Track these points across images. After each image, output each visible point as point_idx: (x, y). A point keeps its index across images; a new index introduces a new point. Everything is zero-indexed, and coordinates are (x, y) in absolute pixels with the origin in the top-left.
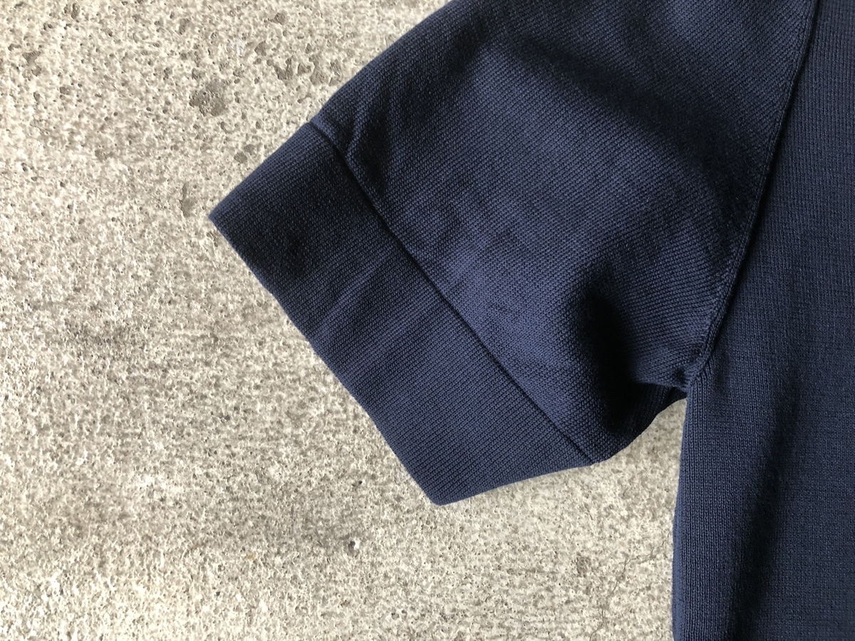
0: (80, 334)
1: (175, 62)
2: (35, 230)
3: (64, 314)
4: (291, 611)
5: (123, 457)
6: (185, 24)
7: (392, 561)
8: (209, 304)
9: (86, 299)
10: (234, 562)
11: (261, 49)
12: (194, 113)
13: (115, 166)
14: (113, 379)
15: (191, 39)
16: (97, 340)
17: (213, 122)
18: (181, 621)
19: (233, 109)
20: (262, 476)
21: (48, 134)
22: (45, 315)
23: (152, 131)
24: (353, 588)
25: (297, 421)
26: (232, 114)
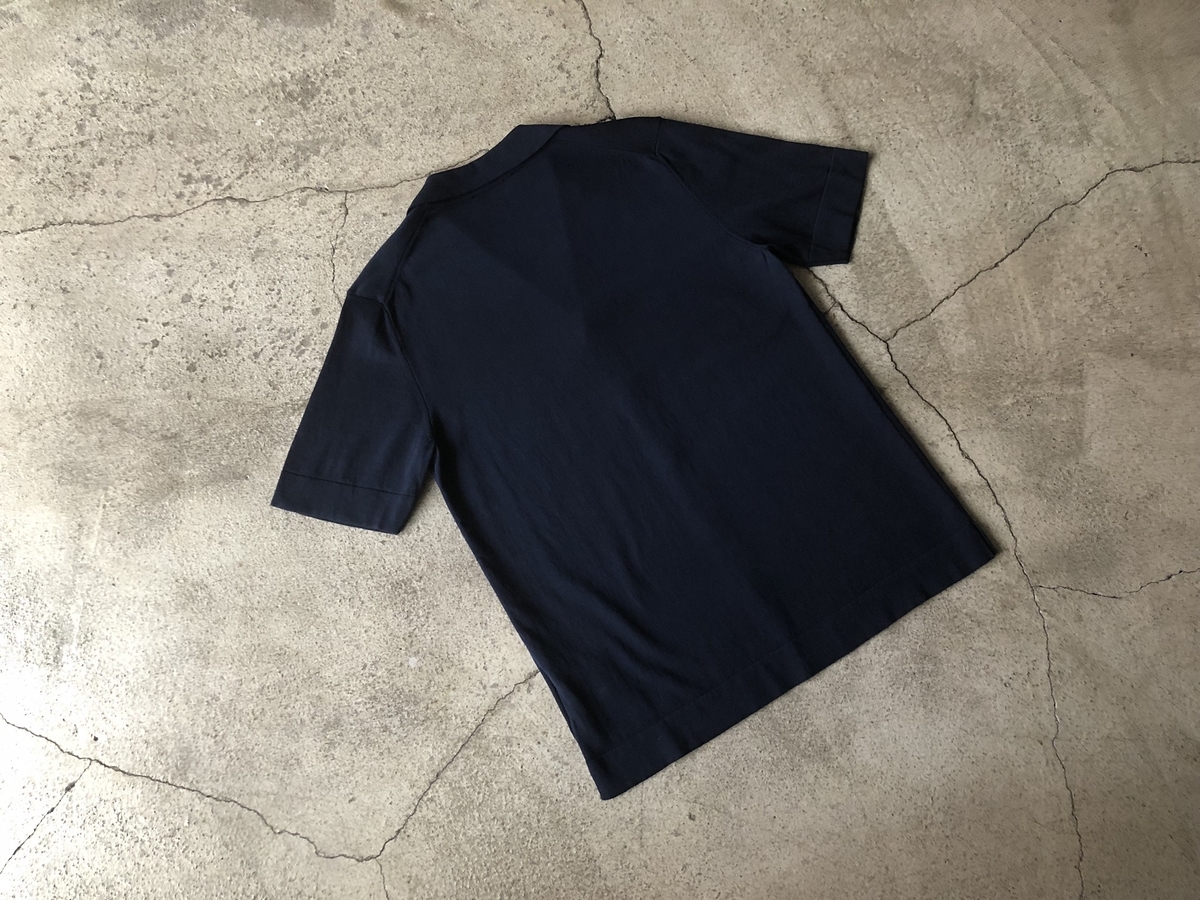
0: (165, 437)
1: (181, 360)
2: (149, 413)
3: (160, 433)
4: (232, 498)
5: (181, 467)
6: (182, 349)
7: (259, 480)
8: (199, 422)
9: (165, 428)
10: (215, 488)
11: (204, 351)
12: (188, 372)
13: (168, 391)
14: (176, 447)
15: (185, 353)
16: (170, 438)
17: (193, 373)
18: (202, 507)
19: (199, 369)
20: (220, 465)
21: (149, 387)
22: (154, 435)
23: (177, 379)
24: (249, 489)
25: (227, 448)
26: (198, 371)
